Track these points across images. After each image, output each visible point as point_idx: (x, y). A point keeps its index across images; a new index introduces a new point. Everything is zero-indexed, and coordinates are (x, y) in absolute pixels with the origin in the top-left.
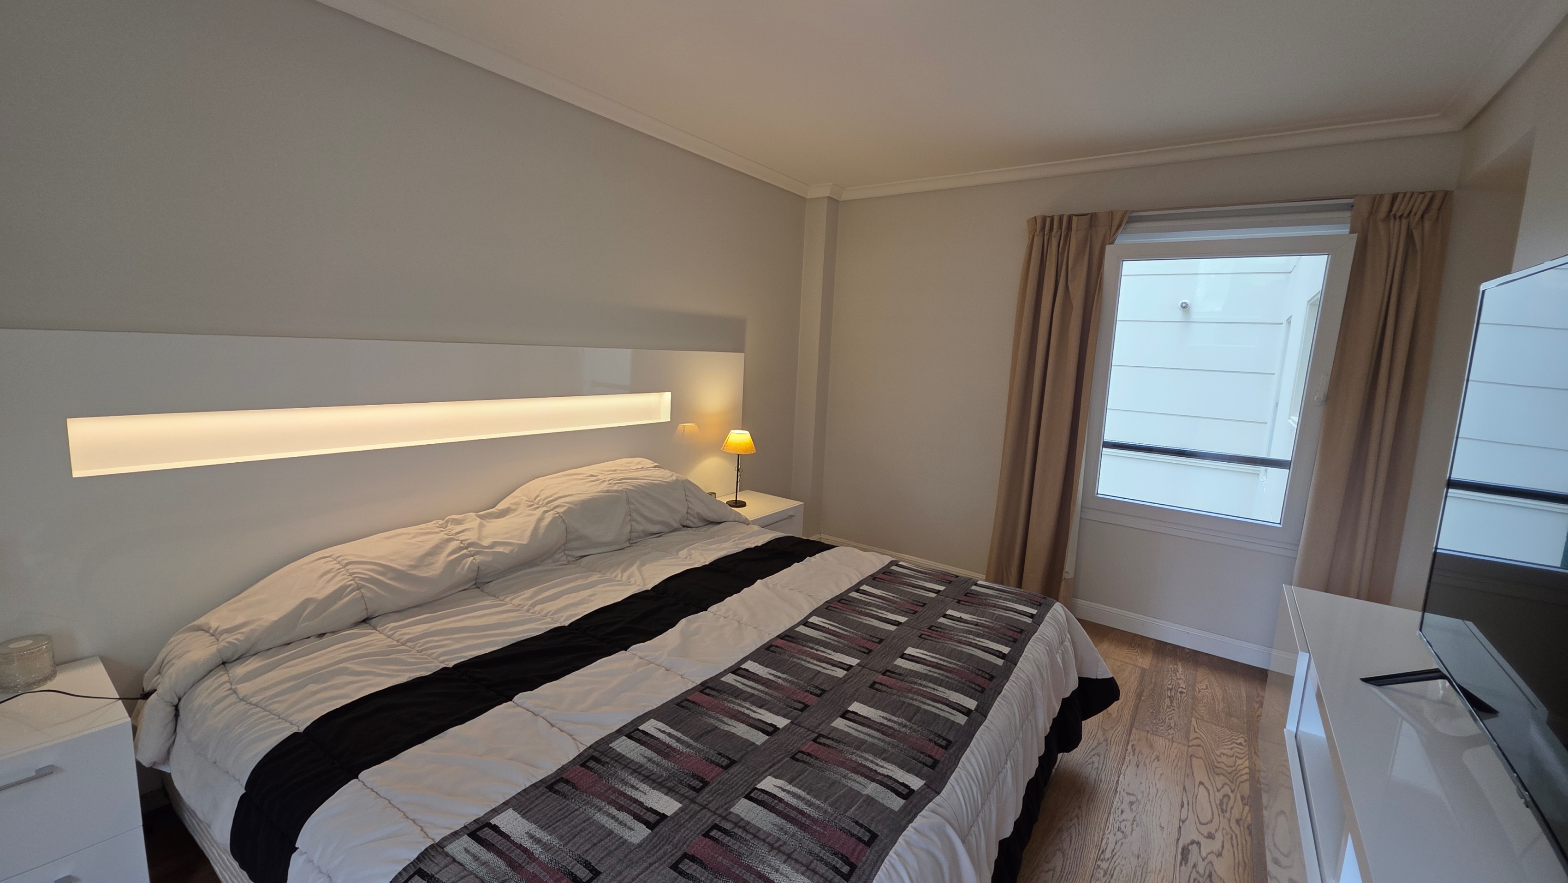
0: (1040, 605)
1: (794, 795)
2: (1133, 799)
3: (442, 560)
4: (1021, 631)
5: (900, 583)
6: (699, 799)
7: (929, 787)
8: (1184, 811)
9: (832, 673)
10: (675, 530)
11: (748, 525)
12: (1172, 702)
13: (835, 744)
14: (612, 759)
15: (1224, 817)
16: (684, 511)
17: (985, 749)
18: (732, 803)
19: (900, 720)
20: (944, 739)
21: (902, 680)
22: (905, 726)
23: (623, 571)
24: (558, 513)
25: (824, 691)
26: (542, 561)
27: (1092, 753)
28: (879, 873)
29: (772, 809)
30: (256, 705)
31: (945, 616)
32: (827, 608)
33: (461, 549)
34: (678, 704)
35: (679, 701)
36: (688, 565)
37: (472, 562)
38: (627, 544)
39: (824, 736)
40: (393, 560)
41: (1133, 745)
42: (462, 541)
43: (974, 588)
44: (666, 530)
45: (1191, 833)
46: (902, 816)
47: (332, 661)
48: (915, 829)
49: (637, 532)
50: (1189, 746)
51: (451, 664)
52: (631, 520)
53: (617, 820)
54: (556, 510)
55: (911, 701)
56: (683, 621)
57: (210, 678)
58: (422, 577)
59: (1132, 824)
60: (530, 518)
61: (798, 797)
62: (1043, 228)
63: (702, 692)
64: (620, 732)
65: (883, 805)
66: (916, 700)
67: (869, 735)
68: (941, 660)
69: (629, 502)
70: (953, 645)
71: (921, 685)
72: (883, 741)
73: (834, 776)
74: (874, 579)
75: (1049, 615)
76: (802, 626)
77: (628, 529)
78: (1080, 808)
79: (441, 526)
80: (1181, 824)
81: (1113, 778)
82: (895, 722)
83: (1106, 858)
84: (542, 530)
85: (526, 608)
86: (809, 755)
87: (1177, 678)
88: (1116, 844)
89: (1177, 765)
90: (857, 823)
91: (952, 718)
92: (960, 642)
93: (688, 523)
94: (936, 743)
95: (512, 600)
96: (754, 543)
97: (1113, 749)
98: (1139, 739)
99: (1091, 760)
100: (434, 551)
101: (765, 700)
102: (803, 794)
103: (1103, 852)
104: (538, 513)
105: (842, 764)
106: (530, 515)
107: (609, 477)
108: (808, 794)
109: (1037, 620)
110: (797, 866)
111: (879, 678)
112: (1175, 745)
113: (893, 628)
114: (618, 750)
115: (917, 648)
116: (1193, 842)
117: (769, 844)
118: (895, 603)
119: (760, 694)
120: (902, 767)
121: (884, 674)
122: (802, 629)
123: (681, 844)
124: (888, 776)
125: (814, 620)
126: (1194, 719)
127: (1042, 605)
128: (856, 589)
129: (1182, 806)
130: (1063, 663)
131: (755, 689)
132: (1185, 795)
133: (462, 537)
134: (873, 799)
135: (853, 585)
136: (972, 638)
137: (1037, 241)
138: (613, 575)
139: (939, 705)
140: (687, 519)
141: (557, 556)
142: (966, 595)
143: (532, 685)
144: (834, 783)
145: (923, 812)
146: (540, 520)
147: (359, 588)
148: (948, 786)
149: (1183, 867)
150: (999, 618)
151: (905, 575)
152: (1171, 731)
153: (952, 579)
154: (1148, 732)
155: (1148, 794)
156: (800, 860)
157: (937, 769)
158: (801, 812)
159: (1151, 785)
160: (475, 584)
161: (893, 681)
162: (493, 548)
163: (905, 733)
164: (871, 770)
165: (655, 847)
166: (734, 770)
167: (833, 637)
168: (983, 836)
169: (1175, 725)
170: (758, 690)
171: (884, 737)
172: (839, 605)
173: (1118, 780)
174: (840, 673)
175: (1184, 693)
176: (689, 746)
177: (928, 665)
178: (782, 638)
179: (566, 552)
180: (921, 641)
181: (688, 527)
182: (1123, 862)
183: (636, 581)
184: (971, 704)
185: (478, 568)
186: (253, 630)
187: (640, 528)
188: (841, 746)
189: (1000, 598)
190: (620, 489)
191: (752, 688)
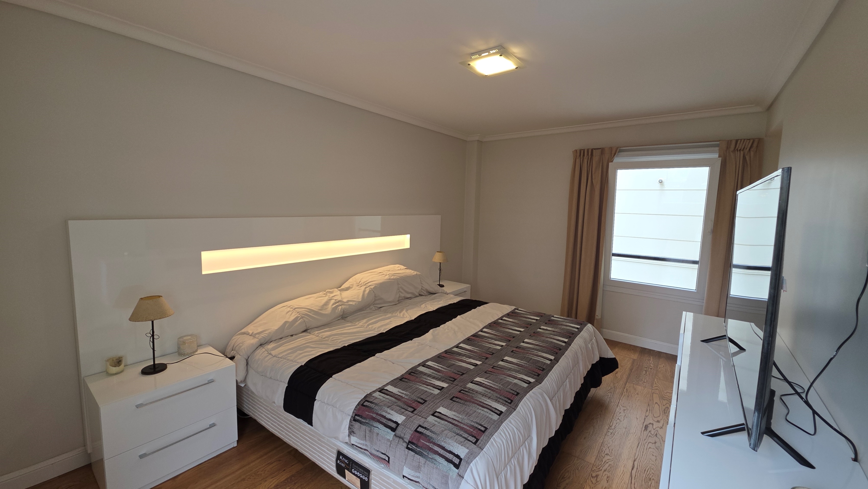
0: (582, 324)
1: (488, 382)
2: (625, 408)
3: (330, 307)
4: (573, 334)
5: (520, 317)
6: (454, 383)
7: (537, 381)
8: (648, 413)
9: (496, 348)
10: (417, 296)
11: (447, 294)
12: (646, 372)
13: (500, 369)
14: (419, 373)
15: (665, 415)
16: (420, 288)
17: (557, 372)
18: (467, 384)
19: (524, 362)
20: (542, 368)
21: (524, 350)
22: (526, 364)
23: (400, 313)
24: (371, 288)
25: (493, 353)
26: (366, 309)
27: (608, 392)
28: (521, 402)
29: (481, 386)
30: (281, 358)
31: (540, 328)
32: (490, 326)
33: (336, 303)
34: (438, 357)
35: (438, 356)
36: (427, 310)
37: (341, 308)
38: (398, 303)
39: (496, 367)
40: (312, 307)
41: (627, 389)
42: (335, 300)
43: (552, 318)
44: (413, 296)
45: (649, 420)
46: (528, 389)
47: (301, 344)
48: (532, 392)
49: (402, 297)
50: (652, 389)
51: (346, 345)
52: (399, 292)
53: (427, 388)
54: (370, 287)
55: (528, 356)
56: (431, 331)
57: (259, 349)
58: (325, 314)
59: (624, 417)
60: (359, 291)
61: (490, 383)
62: (580, 155)
63: (446, 353)
64: (419, 365)
65: (520, 385)
66: (530, 356)
67: (513, 366)
68: (539, 343)
69: (398, 284)
70: (544, 338)
71: (532, 351)
72: (518, 368)
73: (502, 378)
74: (508, 315)
75: (585, 328)
76: (480, 332)
77: (398, 296)
78: (601, 411)
79: (324, 294)
80: (646, 417)
81: (617, 401)
82: (522, 363)
83: (612, 428)
84: (366, 295)
85: (365, 326)
86: (491, 372)
87: (650, 363)
88: (617, 424)
89: (646, 396)
90: (512, 390)
91: (545, 362)
92: (547, 337)
93: (422, 293)
94: (539, 369)
95: (359, 323)
96: (452, 302)
97: (617, 391)
98: (630, 387)
99: (607, 395)
100: (326, 304)
101: (471, 356)
102: (491, 382)
103: (611, 426)
104: (363, 288)
105: (504, 374)
106: (359, 289)
107: (388, 273)
108: (493, 382)
109: (580, 330)
110: (493, 400)
111: (515, 349)
112: (646, 389)
113: (518, 333)
114: (421, 370)
115: (529, 339)
116: (650, 424)
117: (482, 394)
118: (518, 324)
119: (469, 354)
120: (526, 375)
121: (516, 348)
122: (480, 333)
123: (451, 394)
124: (521, 378)
125: (485, 330)
126: (656, 379)
127: (583, 325)
128: (501, 319)
129: (647, 411)
130: (591, 348)
131: (466, 353)
132: (648, 408)
133: (335, 298)
134: (516, 384)
135: (500, 317)
136: (552, 336)
137: (578, 160)
138: (396, 314)
139: (539, 358)
140: (422, 292)
141: (371, 307)
142: (549, 321)
143: (381, 351)
144: (502, 379)
145: (536, 388)
146: (364, 291)
147: (302, 318)
148: (544, 382)
149: (645, 432)
150: (563, 329)
151: (522, 313)
152: (644, 384)
153: (543, 315)
154: (634, 384)
155: (632, 407)
156: (493, 398)
157: (539, 376)
158: (491, 387)
159: (633, 403)
160: (342, 318)
161: (520, 350)
162: (348, 303)
163: (527, 366)
164: (515, 376)
165: (443, 395)
166: (464, 376)
167: (494, 336)
168: (557, 401)
169: (647, 381)
170: (467, 353)
171: (518, 367)
172: (495, 325)
173: (619, 402)
174: (499, 348)
175: (652, 369)
176: (446, 369)
177: (534, 345)
178: (473, 336)
179: (374, 305)
180: (531, 337)
181: (422, 295)
182: (619, 430)
183: (406, 316)
184: (552, 358)
185: (344, 310)
186: (270, 333)
187: (403, 295)
188: (503, 370)
189: (564, 322)
190: (394, 278)
191: (465, 352)
